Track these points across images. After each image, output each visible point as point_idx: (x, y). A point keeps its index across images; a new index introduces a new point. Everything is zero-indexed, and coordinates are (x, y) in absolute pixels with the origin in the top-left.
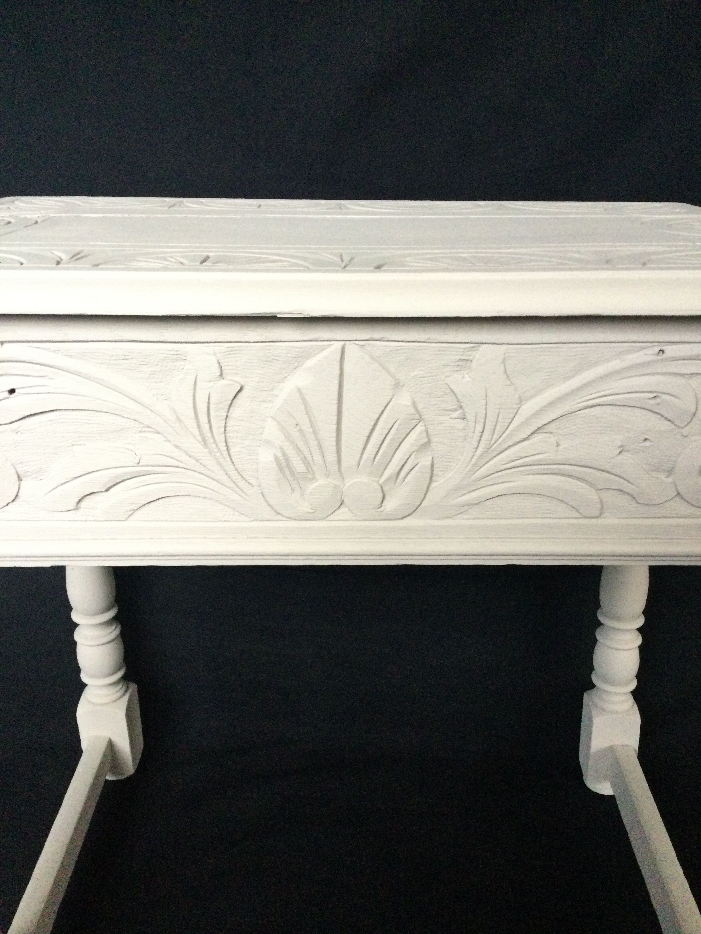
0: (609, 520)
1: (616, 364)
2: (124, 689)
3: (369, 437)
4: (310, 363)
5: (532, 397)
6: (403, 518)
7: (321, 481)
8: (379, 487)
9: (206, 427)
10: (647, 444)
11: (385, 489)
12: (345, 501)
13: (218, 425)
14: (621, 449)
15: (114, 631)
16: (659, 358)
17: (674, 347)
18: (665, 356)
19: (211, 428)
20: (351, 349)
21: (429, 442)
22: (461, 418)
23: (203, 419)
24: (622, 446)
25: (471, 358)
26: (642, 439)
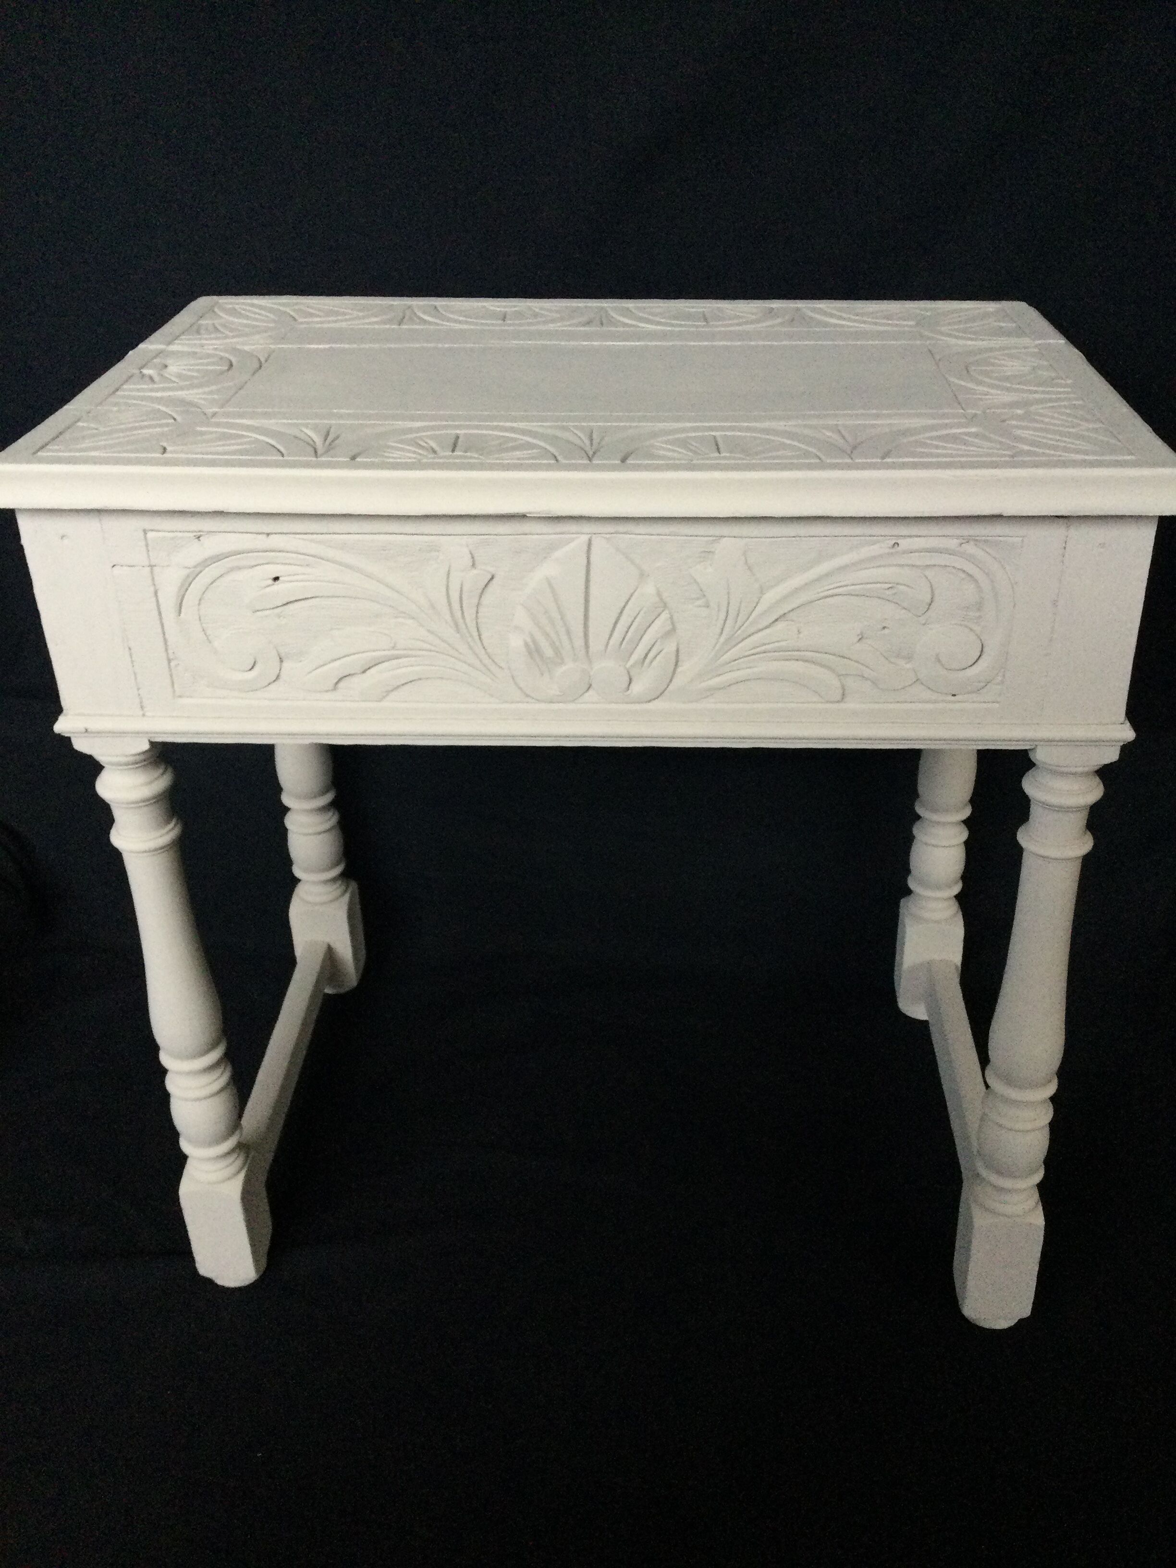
0: (850, 705)
1: (853, 556)
2: (343, 887)
3: (616, 623)
4: (558, 554)
5: (772, 587)
6: (649, 701)
7: (569, 665)
8: (626, 672)
9: (458, 614)
10: (886, 631)
11: (632, 674)
12: (594, 685)
13: (470, 613)
14: (860, 637)
15: (331, 819)
16: (893, 551)
17: (909, 540)
18: (899, 549)
19: (463, 613)
20: (597, 542)
21: (674, 629)
22: (704, 606)
23: (456, 606)
24: (862, 633)
25: (713, 550)
26: (880, 627)
